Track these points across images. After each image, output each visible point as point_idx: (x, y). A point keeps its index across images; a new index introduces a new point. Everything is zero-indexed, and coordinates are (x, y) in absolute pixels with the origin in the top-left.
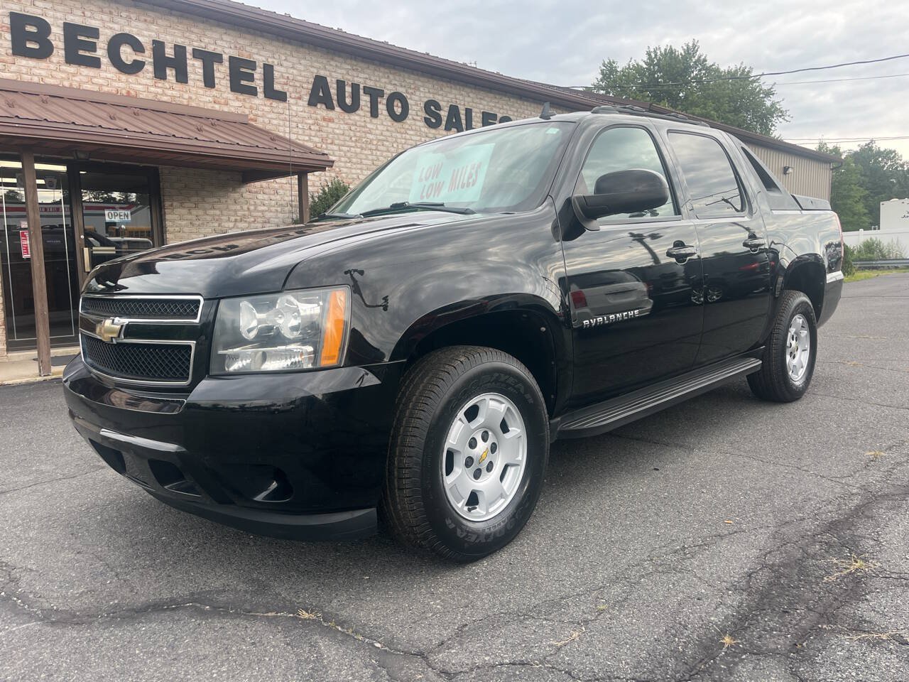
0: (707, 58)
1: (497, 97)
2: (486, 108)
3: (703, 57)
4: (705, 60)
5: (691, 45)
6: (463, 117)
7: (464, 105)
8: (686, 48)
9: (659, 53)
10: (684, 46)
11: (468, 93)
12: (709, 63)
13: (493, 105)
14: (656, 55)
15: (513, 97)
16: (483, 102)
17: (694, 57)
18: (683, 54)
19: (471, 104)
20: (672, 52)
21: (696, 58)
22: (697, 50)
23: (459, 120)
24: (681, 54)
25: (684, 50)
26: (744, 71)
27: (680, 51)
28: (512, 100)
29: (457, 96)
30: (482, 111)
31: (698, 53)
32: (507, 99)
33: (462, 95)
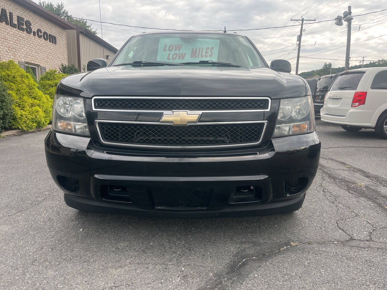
0: (68, 12)
1: (24, 9)
2: (19, 14)
3: (66, 11)
4: (67, 13)
5: (60, 4)
6: (8, 17)
7: (9, 10)
8: (58, 5)
9: (45, 5)
10: (57, 4)
11: (10, 4)
12: (69, 14)
13: (22, 13)
14: (44, 5)
15: (31, 12)
16: (17, 10)
17: (62, 10)
18: (57, 7)
19: (12, 10)
20: (51, 5)
21: (63, 10)
22: (63, 8)
23: (6, 17)
24: (56, 7)
25: (57, 6)
26: (83, 21)
27: (55, 6)
28: (30, 13)
29: (5, 5)
30: (17, 15)
31: (64, 9)
32: (28, 12)
33: (7, 4)
